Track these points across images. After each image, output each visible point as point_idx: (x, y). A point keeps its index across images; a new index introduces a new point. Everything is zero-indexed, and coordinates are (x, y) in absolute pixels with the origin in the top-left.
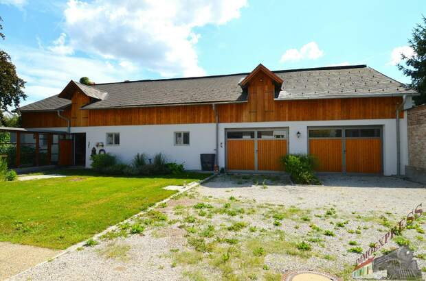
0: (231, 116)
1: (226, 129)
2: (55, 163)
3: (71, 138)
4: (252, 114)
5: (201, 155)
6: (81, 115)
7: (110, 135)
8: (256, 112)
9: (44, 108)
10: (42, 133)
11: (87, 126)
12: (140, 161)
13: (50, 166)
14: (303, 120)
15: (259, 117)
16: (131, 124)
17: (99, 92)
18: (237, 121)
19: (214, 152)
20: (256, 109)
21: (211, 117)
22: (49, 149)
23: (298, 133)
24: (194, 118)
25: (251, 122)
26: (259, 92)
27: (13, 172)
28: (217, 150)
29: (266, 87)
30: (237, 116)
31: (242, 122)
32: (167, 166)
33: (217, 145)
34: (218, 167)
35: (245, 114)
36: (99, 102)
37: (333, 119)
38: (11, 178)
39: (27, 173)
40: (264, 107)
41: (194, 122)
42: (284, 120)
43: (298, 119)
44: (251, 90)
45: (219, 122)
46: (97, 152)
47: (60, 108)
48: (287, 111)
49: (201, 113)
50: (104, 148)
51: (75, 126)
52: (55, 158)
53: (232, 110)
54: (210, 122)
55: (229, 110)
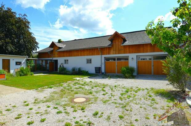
0: (107, 52)
1: (105, 57)
2: (48, 70)
3: (53, 61)
4: (114, 51)
5: (95, 67)
6: (56, 53)
7: (65, 61)
8: (116, 50)
9: (45, 51)
10: (44, 60)
11: (58, 57)
12: (74, 69)
13: (46, 71)
14: (135, 53)
15: (117, 52)
16: (72, 56)
17: (62, 45)
18: (108, 54)
19: (100, 66)
20: (116, 49)
21: (99, 52)
22: (46, 66)
23: (132, 58)
24: (93, 53)
25: (114, 54)
26: (117, 42)
27: (32, 73)
28: (101, 65)
29: (120, 40)
30: (108, 52)
31: (111, 54)
32: (82, 71)
33: (101, 64)
34: (101, 72)
35: (112, 51)
36: (62, 49)
37: (147, 52)
38: (31, 75)
39: (38, 73)
40: (119, 48)
41: (93, 55)
42: (127, 53)
43: (132, 53)
44: (114, 42)
45: (102, 55)
46: (61, 66)
47: (50, 51)
48: (128, 49)
49: (96, 51)
50: (63, 65)
51: (54, 57)
52: (48, 68)
53: (107, 49)
54: (99, 55)
55: (106, 50)
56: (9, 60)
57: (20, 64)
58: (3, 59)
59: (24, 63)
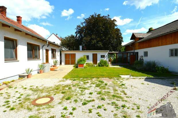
6: (137, 45)
7: (145, 53)
13: (127, 64)
46: (141, 60)
47: (131, 44)
50: (143, 58)
51: (136, 49)
56: (97, 54)
57: (104, 57)
58: (93, 54)
59: (107, 56)
